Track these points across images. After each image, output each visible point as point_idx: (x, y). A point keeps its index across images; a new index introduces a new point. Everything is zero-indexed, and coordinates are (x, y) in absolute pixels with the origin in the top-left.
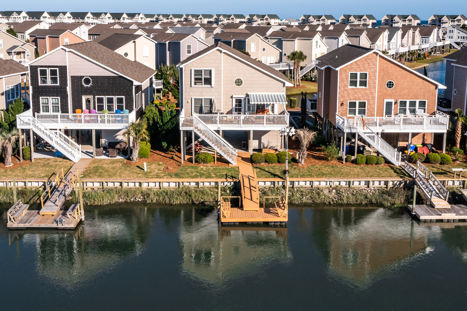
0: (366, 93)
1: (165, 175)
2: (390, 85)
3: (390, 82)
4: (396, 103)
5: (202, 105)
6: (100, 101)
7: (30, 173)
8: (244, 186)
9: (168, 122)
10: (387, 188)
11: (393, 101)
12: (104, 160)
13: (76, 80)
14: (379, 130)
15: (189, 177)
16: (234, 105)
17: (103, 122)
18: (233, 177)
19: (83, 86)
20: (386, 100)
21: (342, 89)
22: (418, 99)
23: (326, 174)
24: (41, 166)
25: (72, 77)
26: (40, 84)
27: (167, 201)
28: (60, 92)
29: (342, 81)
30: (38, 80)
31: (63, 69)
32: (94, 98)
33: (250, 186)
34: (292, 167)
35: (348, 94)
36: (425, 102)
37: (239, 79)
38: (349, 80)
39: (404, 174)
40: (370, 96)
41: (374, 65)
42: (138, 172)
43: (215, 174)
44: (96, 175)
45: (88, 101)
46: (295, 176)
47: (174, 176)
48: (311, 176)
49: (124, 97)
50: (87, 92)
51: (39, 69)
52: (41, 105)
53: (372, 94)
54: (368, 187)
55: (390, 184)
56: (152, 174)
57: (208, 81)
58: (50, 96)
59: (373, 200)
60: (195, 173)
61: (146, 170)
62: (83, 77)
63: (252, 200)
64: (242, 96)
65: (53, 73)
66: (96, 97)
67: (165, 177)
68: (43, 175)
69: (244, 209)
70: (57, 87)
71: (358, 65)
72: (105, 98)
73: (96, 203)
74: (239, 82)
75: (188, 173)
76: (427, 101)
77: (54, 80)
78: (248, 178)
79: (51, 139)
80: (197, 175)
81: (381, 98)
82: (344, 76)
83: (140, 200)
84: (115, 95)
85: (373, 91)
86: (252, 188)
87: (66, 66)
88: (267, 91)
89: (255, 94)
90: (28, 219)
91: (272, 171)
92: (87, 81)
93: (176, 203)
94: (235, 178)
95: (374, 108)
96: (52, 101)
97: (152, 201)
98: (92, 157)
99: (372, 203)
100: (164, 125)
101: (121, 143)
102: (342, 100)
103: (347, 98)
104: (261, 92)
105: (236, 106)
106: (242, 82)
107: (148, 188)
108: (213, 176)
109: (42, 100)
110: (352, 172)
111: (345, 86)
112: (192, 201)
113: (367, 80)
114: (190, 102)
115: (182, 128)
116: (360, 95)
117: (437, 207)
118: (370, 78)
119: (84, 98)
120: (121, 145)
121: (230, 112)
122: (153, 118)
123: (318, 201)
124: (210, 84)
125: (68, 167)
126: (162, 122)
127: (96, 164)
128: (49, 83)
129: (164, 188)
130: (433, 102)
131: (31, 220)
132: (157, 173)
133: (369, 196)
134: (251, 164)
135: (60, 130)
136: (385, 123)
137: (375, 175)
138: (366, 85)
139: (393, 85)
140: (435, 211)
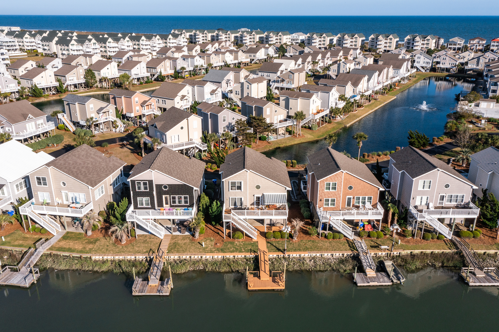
0: (335, 194)
1: (215, 250)
2: (350, 188)
3: (351, 186)
4: (354, 198)
5: (235, 201)
6: (174, 198)
7: (137, 249)
8: (261, 260)
9: (215, 211)
10: (343, 257)
11: (352, 197)
12: (178, 235)
13: (159, 187)
14: (342, 218)
15: (230, 251)
16: (255, 200)
17: (177, 215)
18: (255, 252)
19: (163, 189)
20: (347, 197)
21: (321, 192)
22: (367, 196)
23: (308, 248)
24: (142, 242)
25: (156, 185)
26: (137, 190)
27: (218, 270)
28: (149, 194)
29: (321, 187)
30: (136, 188)
31: (151, 182)
32: (170, 197)
33: (265, 260)
34: (289, 243)
35: (325, 195)
36: (371, 197)
37: (258, 186)
38: (325, 187)
39: (354, 248)
40: (338, 196)
41: (341, 178)
42: (200, 248)
43: (244, 249)
44: (175, 250)
45: (166, 198)
46: (291, 250)
47: (220, 251)
48: (300, 250)
49: (188, 196)
50: (166, 193)
51: (136, 182)
52: (138, 202)
53: (339, 194)
54: (333, 257)
55: (345, 255)
56: (208, 249)
57: (239, 188)
58: (143, 197)
59: (334, 268)
60: (232, 249)
61: (204, 246)
62: (163, 185)
63: (265, 272)
64: (260, 196)
65: (145, 184)
66: (171, 196)
67: (215, 252)
68: (145, 251)
69: (261, 279)
70: (147, 192)
71: (331, 178)
72: (177, 196)
73: (178, 272)
74: (258, 187)
75: (228, 249)
76: (372, 197)
77: (146, 188)
78: (264, 253)
79: (147, 226)
80: (234, 250)
81: (345, 195)
82: (322, 184)
83: (202, 268)
84: (183, 195)
85: (340, 192)
86: (266, 262)
87: (152, 181)
88: (275, 192)
89: (268, 194)
90: (143, 289)
91: (277, 246)
92: (165, 187)
93: (223, 271)
94: (256, 252)
95: (340, 202)
96: (145, 199)
97: (209, 270)
98: (171, 233)
99: (334, 270)
100: (213, 213)
101: (187, 221)
102: (321, 198)
103: (324, 197)
104: (272, 192)
105: (256, 200)
106: (260, 187)
107: (206, 258)
108: (243, 250)
109: (139, 199)
110: (324, 247)
111: (323, 190)
112: (232, 270)
113: (336, 187)
114: (228, 200)
115: (224, 221)
116: (332, 195)
117: (368, 276)
118: (338, 185)
119: (164, 196)
120: (187, 223)
121: (253, 204)
122: (206, 204)
123: (303, 268)
124: (241, 190)
125: (158, 243)
126: (212, 211)
127: (174, 240)
128: (142, 189)
129: (215, 259)
130: (376, 198)
131: (145, 290)
132: (211, 248)
133: (332, 264)
134: (265, 239)
135: (151, 219)
136: (345, 214)
137: (337, 249)
138: (335, 189)
139: (352, 188)
140: (367, 279)
